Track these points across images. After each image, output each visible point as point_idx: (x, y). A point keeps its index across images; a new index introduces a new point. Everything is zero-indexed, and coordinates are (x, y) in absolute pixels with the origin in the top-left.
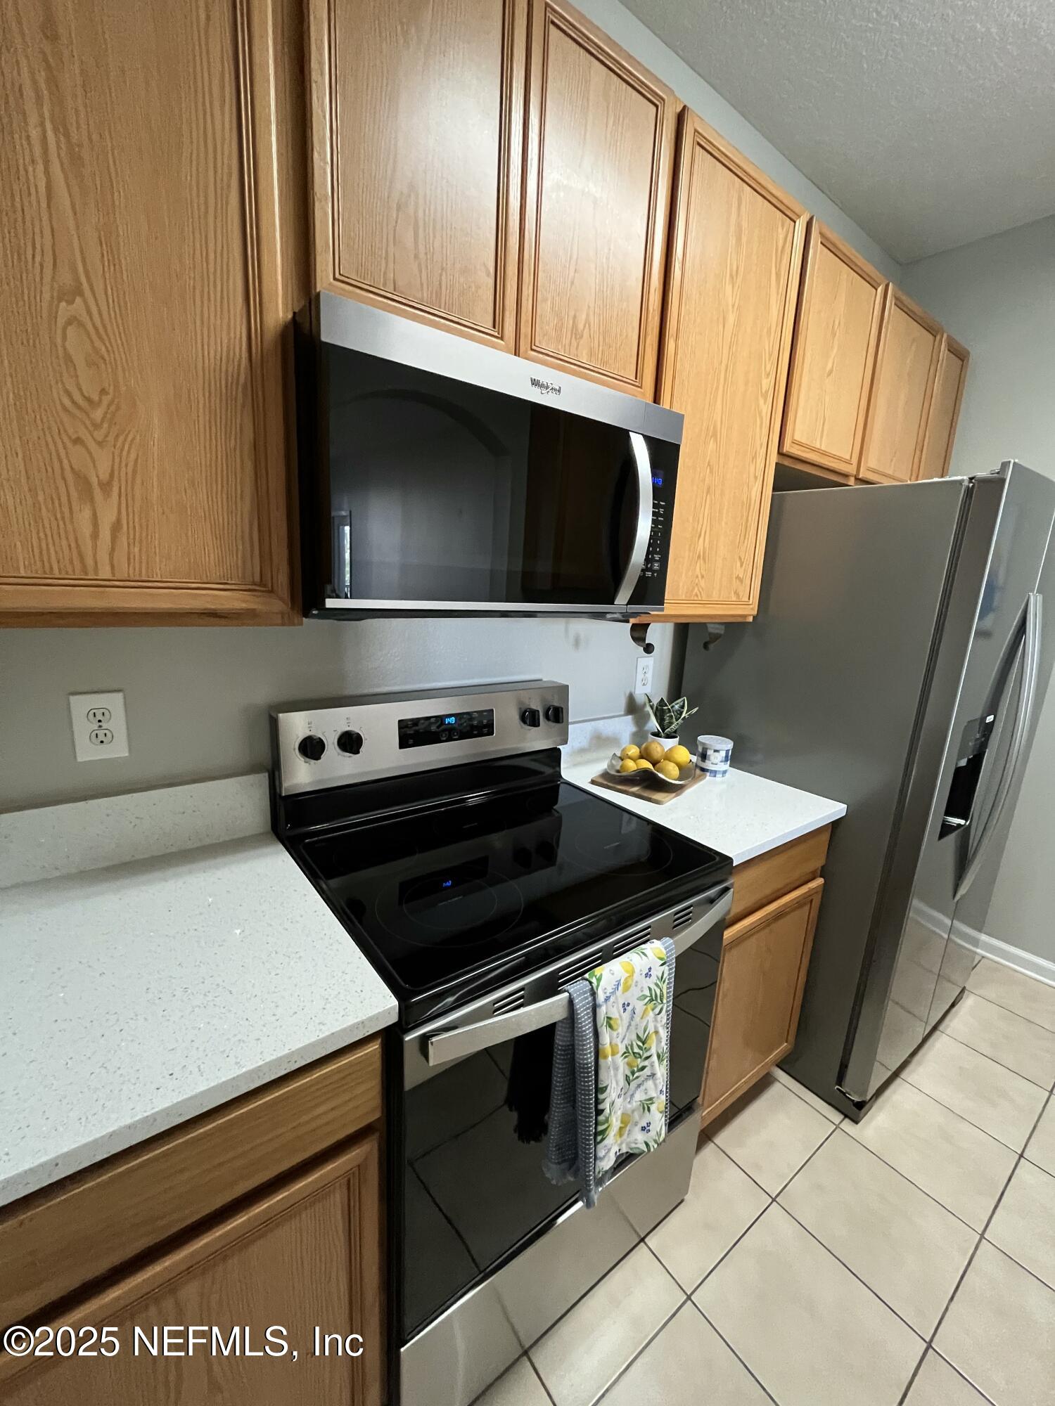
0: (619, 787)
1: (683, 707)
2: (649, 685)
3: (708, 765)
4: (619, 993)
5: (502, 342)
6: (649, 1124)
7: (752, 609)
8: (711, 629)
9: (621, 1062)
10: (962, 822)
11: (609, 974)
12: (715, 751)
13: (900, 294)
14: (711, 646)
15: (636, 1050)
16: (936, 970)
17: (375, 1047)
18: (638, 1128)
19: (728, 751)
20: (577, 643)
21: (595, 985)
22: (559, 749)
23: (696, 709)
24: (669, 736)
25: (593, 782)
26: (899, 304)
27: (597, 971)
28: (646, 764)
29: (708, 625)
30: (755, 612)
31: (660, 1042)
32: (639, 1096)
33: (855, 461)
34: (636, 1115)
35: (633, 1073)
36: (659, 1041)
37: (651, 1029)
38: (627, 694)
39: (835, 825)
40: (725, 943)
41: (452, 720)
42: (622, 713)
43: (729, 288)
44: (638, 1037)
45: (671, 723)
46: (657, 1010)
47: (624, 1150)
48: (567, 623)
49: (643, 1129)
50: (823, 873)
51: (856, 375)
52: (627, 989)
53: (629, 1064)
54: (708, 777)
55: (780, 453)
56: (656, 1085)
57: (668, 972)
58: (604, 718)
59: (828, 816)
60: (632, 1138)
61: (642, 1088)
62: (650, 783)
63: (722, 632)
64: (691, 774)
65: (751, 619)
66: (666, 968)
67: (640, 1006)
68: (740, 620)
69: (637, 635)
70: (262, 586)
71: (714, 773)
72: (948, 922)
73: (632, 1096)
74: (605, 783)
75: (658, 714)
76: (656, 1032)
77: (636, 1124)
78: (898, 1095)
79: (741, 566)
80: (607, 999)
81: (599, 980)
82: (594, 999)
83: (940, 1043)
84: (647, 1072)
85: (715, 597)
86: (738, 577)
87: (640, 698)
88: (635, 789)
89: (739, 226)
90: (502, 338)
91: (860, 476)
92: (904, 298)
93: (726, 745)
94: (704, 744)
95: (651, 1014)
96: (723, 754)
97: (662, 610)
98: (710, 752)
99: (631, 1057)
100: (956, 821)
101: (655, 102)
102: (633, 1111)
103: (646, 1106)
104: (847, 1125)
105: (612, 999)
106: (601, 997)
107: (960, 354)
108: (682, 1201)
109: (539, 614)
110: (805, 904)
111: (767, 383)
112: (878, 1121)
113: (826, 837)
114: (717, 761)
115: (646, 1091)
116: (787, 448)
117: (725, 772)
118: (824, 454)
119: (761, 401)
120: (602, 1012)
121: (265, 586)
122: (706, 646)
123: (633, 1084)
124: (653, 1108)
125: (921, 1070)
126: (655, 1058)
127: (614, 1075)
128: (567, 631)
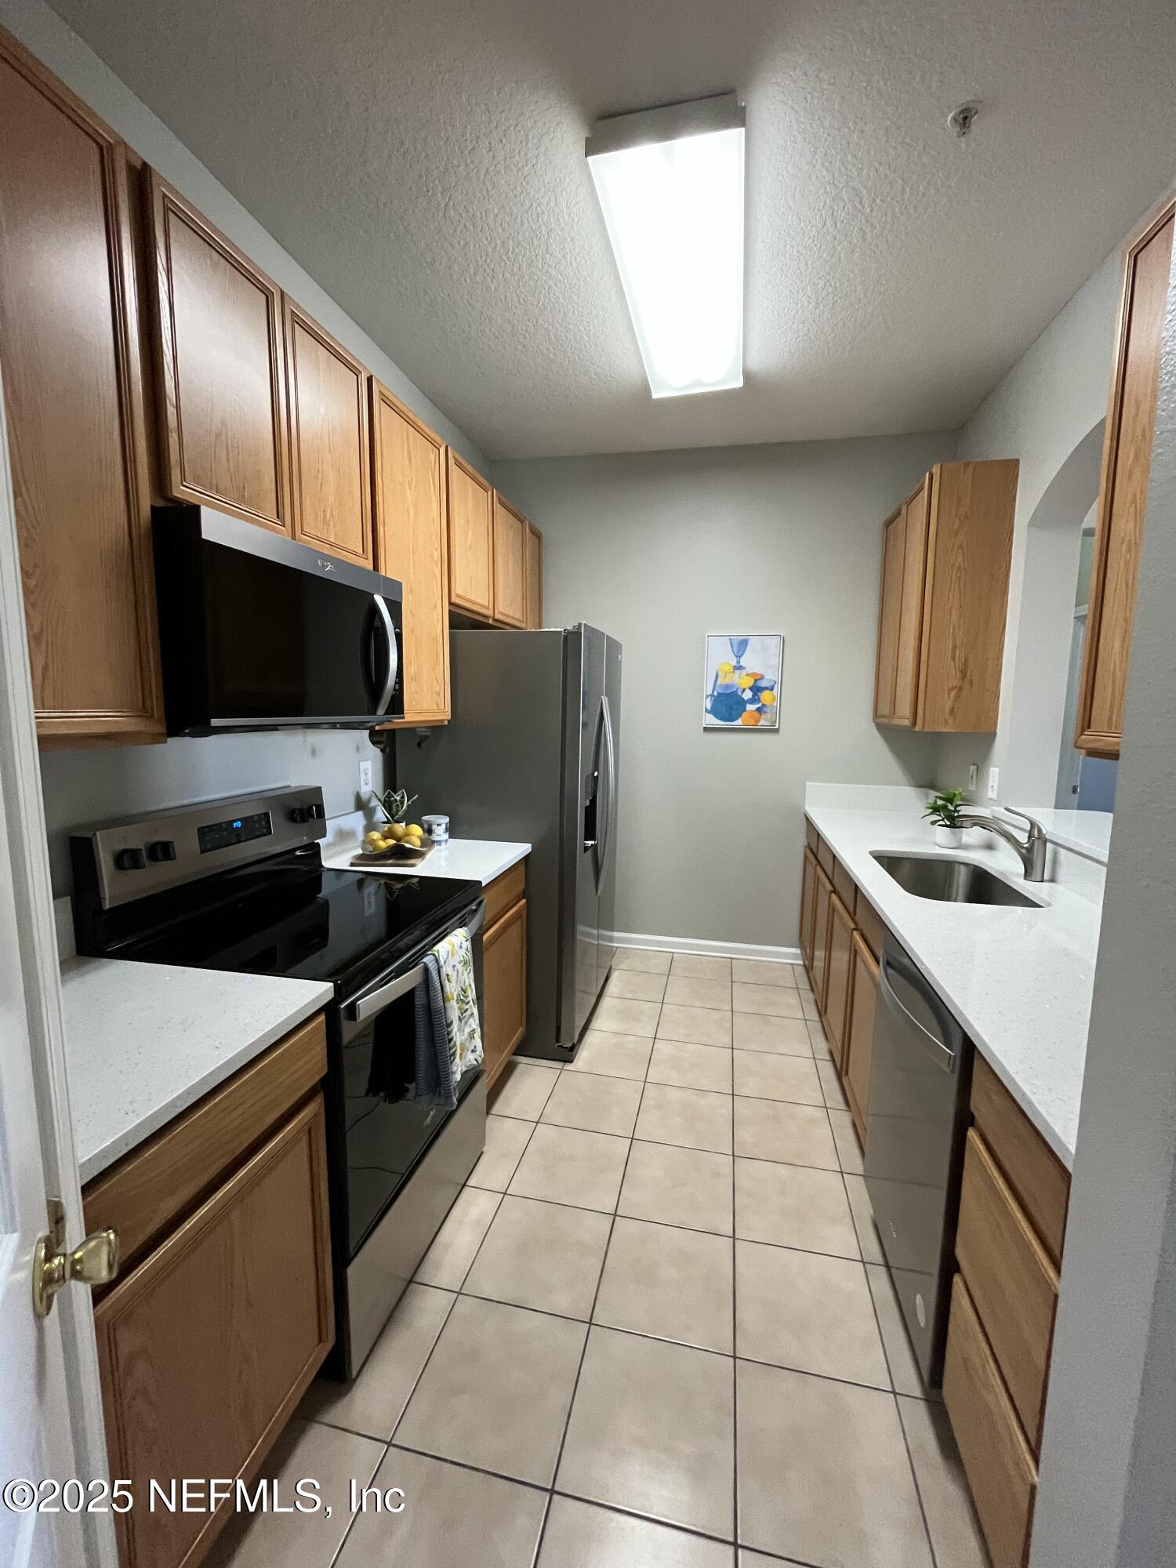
0: (377, 862)
1: (403, 797)
2: (370, 785)
3: (435, 837)
4: (450, 957)
5: (284, 528)
6: (475, 1047)
7: (448, 715)
8: (420, 732)
9: (456, 1006)
10: (593, 842)
11: (442, 948)
12: (438, 825)
13: (501, 496)
14: (424, 745)
15: (462, 998)
16: (595, 964)
17: (322, 1018)
18: (469, 1052)
19: (446, 824)
20: (314, 752)
21: (437, 954)
22: (318, 844)
23: (416, 797)
24: (398, 822)
25: (352, 865)
26: (501, 503)
27: (435, 948)
28: (392, 842)
29: (417, 729)
30: (449, 718)
31: (472, 994)
32: (467, 1030)
33: (491, 607)
34: (467, 1045)
35: (462, 1014)
36: (472, 991)
37: (467, 984)
38: (355, 793)
39: (527, 859)
40: (484, 944)
41: (238, 824)
42: (353, 810)
43: (408, 491)
44: (462, 989)
45: (398, 811)
46: (468, 970)
47: (464, 1070)
48: (305, 733)
49: (473, 1051)
50: (524, 894)
51: (483, 548)
52: (453, 955)
53: (460, 1008)
54: (436, 847)
55: (450, 603)
56: (475, 1020)
57: (468, 944)
58: (342, 815)
59: (523, 852)
60: (467, 1059)
61: (468, 1024)
62: (401, 853)
63: (429, 734)
64: (428, 842)
65: (446, 723)
66: (468, 942)
67: (460, 967)
68: (440, 724)
69: (375, 739)
70: (144, 713)
71: (439, 842)
72: (596, 932)
73: (463, 1031)
74: (364, 862)
75: (386, 805)
76: (470, 985)
77: (467, 1050)
78: (591, 1038)
79: (437, 683)
80: (445, 962)
81: (438, 952)
82: (438, 964)
83: (606, 1003)
84: (469, 1013)
85: (425, 707)
86: (436, 692)
87: (364, 796)
88: (391, 861)
89: (409, 451)
90: (284, 526)
91: (496, 617)
92: (503, 499)
93: (445, 820)
94: (426, 821)
95: (466, 973)
96: (444, 826)
97: (404, 718)
98: (434, 827)
99: (460, 1003)
100: (590, 843)
101: (356, 372)
102: (466, 1040)
103: (471, 1036)
104: (569, 1067)
105: (447, 962)
106: (442, 962)
107: (537, 535)
108: (482, 1153)
109: (279, 727)
110: (518, 919)
111: (437, 554)
112: (584, 1056)
113: (522, 868)
114: (440, 833)
115: (470, 1026)
116: (454, 599)
117: (446, 841)
118: (473, 602)
119: (435, 567)
120: (444, 971)
121: (147, 712)
122: (419, 745)
123: (463, 1022)
124: (476, 1035)
125: (599, 1021)
126: (471, 1003)
127: (454, 1013)
128: (305, 741)
